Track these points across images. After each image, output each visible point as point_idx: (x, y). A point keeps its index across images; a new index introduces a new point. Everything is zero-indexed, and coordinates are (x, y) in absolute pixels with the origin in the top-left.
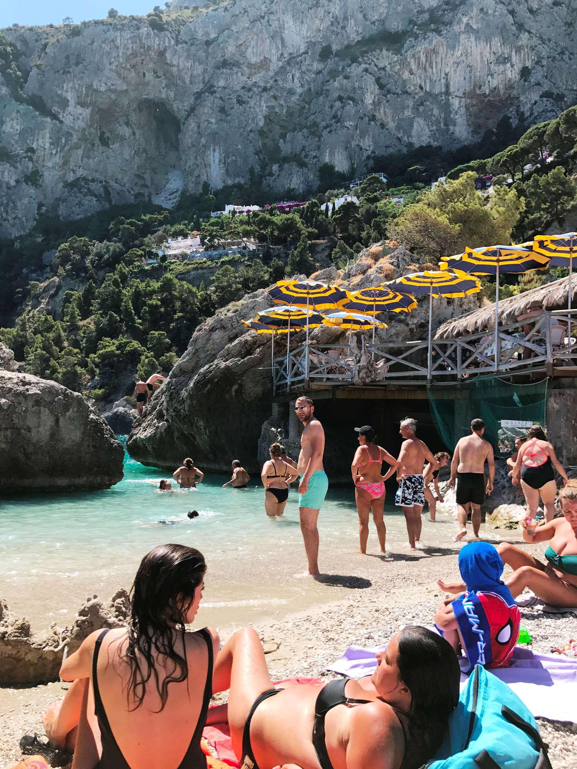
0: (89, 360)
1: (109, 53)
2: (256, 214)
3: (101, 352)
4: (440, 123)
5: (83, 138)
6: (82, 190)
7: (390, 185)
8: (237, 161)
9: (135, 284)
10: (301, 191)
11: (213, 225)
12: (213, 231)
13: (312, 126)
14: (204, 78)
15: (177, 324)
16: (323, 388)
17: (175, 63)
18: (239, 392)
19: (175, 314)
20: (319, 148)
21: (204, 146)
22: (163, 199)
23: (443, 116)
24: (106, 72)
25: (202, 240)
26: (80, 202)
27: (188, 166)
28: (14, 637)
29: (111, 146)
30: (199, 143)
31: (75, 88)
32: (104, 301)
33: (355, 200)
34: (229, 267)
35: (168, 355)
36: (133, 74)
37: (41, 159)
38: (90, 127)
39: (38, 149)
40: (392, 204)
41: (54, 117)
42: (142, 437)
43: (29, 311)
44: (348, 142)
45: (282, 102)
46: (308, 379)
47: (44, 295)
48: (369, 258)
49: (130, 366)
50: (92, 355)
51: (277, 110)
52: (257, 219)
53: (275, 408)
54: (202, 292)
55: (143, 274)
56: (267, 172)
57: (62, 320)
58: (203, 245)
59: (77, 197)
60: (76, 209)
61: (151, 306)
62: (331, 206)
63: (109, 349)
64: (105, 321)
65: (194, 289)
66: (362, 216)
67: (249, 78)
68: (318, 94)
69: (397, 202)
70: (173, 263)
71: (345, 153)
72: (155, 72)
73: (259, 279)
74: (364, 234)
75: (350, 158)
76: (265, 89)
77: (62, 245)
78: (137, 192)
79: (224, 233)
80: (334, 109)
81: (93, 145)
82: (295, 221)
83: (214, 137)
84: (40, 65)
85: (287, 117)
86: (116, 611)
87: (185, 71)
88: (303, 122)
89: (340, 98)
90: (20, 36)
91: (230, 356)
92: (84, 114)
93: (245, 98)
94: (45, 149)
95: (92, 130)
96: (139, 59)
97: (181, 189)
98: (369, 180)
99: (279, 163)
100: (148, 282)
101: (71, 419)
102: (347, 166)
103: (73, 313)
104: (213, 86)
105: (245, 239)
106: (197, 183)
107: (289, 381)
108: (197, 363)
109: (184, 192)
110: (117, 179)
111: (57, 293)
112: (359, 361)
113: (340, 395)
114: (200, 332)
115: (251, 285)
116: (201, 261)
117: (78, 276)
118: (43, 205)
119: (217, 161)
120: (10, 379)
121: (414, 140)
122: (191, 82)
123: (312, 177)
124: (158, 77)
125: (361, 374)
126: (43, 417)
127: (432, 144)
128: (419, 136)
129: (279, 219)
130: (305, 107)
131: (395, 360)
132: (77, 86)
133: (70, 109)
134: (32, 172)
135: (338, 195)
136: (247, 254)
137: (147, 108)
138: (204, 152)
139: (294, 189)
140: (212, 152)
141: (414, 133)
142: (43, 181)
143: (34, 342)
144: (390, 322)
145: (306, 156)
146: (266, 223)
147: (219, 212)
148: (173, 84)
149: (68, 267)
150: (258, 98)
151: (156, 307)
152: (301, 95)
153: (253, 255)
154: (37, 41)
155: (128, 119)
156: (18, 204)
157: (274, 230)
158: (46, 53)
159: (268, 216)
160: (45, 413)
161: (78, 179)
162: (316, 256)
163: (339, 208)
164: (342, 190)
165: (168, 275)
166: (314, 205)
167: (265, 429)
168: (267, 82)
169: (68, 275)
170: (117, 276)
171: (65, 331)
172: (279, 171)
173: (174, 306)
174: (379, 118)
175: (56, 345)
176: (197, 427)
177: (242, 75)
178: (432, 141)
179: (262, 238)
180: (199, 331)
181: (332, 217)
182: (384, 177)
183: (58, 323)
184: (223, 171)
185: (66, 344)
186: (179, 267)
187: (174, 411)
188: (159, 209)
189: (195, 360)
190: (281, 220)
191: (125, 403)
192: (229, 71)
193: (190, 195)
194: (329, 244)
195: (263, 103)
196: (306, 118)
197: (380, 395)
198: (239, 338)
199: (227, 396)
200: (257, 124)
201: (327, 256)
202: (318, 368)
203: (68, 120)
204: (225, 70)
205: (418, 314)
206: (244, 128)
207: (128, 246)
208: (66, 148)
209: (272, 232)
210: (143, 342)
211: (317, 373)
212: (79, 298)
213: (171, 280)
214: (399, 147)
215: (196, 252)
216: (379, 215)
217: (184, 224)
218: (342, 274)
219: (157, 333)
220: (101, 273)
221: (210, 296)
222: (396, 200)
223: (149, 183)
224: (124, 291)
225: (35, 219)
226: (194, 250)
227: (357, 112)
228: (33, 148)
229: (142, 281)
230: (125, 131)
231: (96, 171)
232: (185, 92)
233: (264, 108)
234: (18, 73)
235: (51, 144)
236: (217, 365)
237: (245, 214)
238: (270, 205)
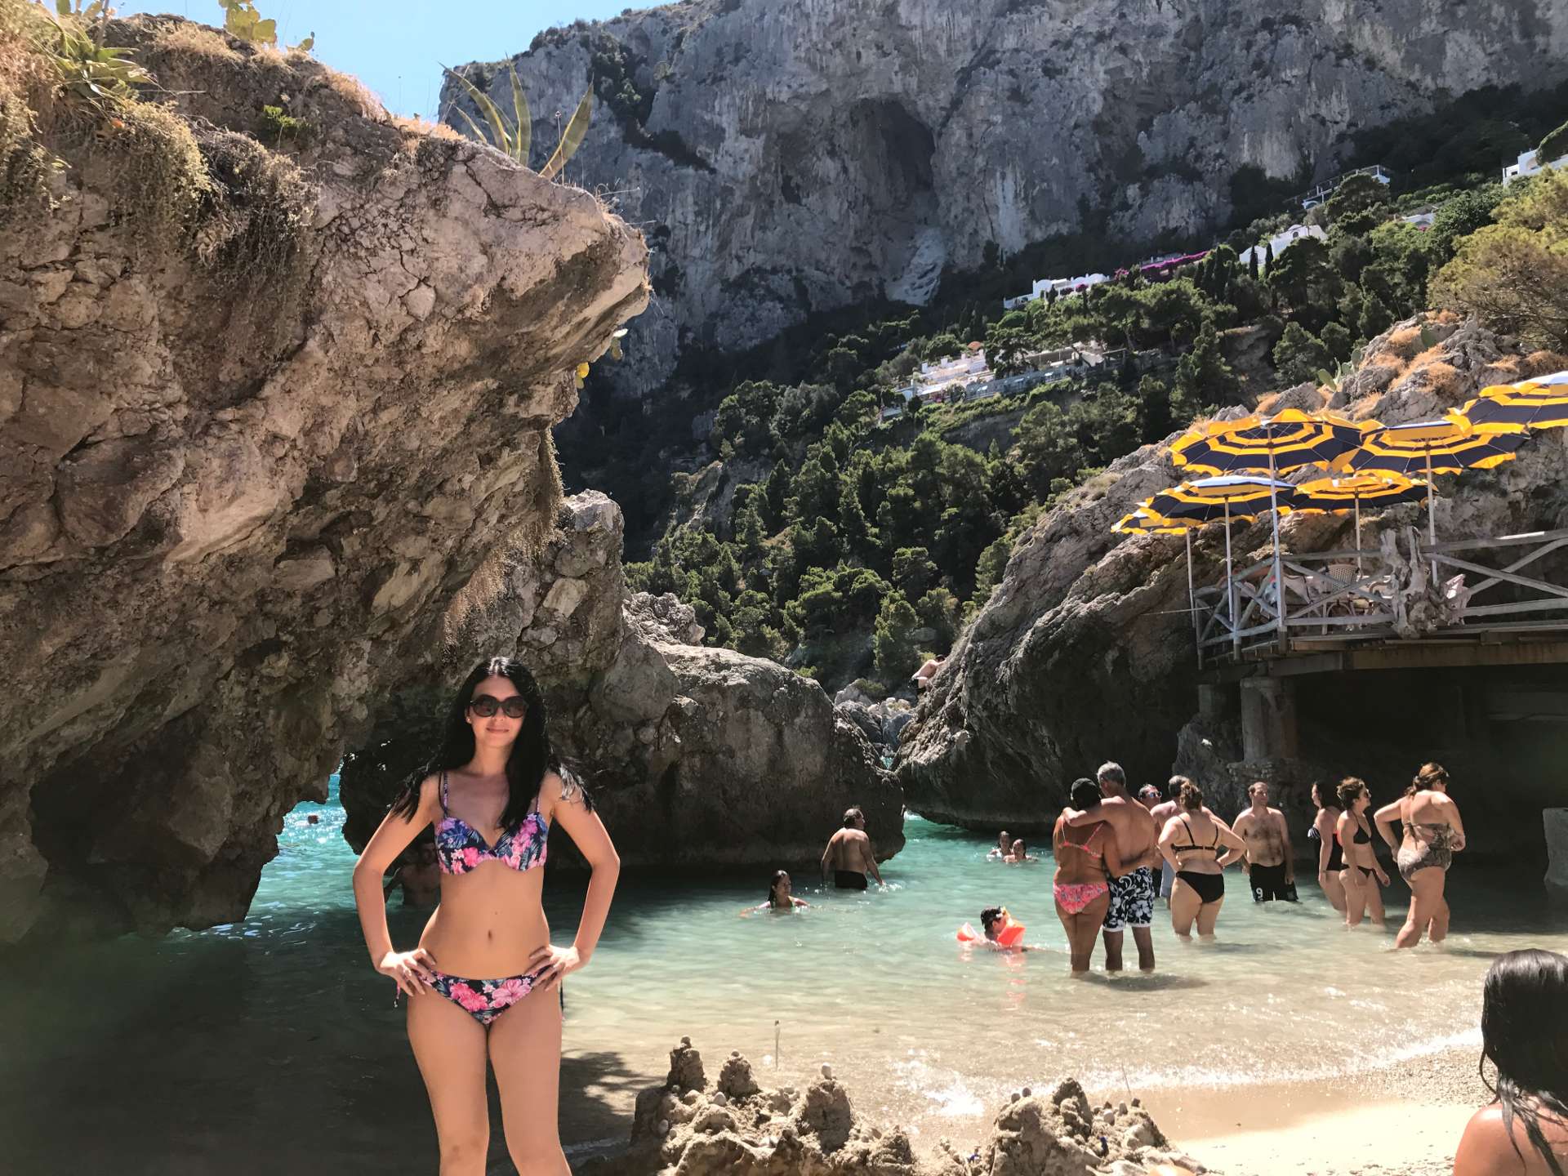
0: (785, 612)
1: (792, 29)
2: (1098, 291)
3: (806, 595)
4: (1510, 33)
5: (755, 195)
6: (756, 292)
7: (1396, 189)
8: (1050, 191)
9: (864, 460)
10: (1192, 230)
11: (1010, 324)
12: (1010, 336)
13: (1206, 93)
14: (974, 40)
15: (948, 531)
16: (1322, 648)
17: (916, 21)
18: (1122, 663)
19: (943, 510)
20: (1225, 135)
21: (984, 171)
22: (906, 287)
23: (1516, 17)
24: (791, 66)
25: (990, 357)
26: (753, 314)
27: (952, 215)
28: (885, 1161)
29: (804, 201)
30: (972, 168)
31: (734, 105)
32: (806, 497)
33: (1316, 232)
34: (1050, 404)
35: (934, 593)
36: (839, 59)
37: (680, 245)
38: (763, 170)
39: (674, 227)
40: (1408, 227)
41: (700, 163)
42: (921, 761)
43: (674, 529)
44: (1291, 113)
45: (1139, 57)
46: (1285, 630)
47: (698, 496)
48: (1391, 356)
49: (861, 620)
50: (790, 603)
51: (1129, 74)
52: (1102, 300)
53: (1206, 696)
54: (996, 462)
55: (877, 440)
56: (1116, 203)
57: (733, 541)
58: (992, 368)
59: (747, 307)
60: (748, 330)
61: (896, 500)
62: (1261, 252)
63: (820, 590)
64: (809, 535)
65: (979, 458)
66: (1337, 264)
67: (1065, 22)
68: (1217, 25)
69: (1419, 223)
70: (934, 411)
71: (1287, 138)
72: (879, 47)
73: (1115, 422)
74: (1344, 303)
75: (1299, 145)
76: (1101, 37)
77: (725, 400)
78: (855, 280)
79: (1033, 339)
80: (1254, 48)
81: (771, 204)
82: (1185, 293)
83: (1001, 153)
84: (673, 75)
85: (1150, 84)
86: (1066, 1123)
87: (936, 32)
88: (1188, 88)
89: (1267, 24)
90: (636, 29)
91: (1097, 589)
92: (753, 150)
93: (1060, 63)
94: (686, 225)
95: (768, 176)
96: (847, 29)
97: (941, 263)
98: (1346, 184)
99: (1139, 180)
100: (888, 452)
101: (805, 731)
102: (1294, 164)
103: (752, 525)
104: (994, 52)
105: (1078, 345)
106: (973, 247)
107: (1235, 635)
108: (1024, 609)
109: (947, 268)
110: (818, 261)
111: (720, 490)
112: (1406, 585)
113: (1363, 661)
114: (1027, 546)
115: (1096, 438)
116: (990, 400)
117: (757, 455)
118: (689, 329)
119: (1010, 196)
120: (693, 659)
121: (1449, 82)
122: (949, 53)
123: (1214, 198)
124: (885, 55)
125: (1413, 614)
126: (756, 730)
127: (1495, 82)
128: (1462, 72)
129: (1148, 294)
130: (1188, 57)
131: (1495, 577)
132: (738, 101)
133: (728, 144)
134: (667, 272)
135: (1276, 227)
136: (1083, 374)
137: (867, 116)
138: (984, 182)
139: (1176, 229)
140: (999, 182)
141: (1447, 67)
142: (686, 285)
143: (685, 585)
144: (1460, 491)
145: (1199, 157)
146: (1122, 306)
147: (1020, 298)
148: (916, 63)
149: (739, 440)
150: (1087, 56)
151: (907, 500)
152: (1177, 35)
153: (1098, 374)
154: (665, 32)
155: (833, 145)
156: (646, 333)
157: (1139, 317)
158: (682, 52)
159: (1125, 292)
160: (758, 718)
161: (748, 271)
162: (1236, 362)
163: (1282, 255)
164: (1285, 217)
165: (926, 435)
166: (1222, 255)
167: (1187, 741)
168: (1103, 22)
169: (738, 455)
170: (828, 448)
171: (739, 560)
172: (1143, 197)
173: (939, 495)
174: (1361, 49)
175: (725, 588)
176: (1034, 739)
177: (1051, 18)
178: (1494, 75)
179: (1114, 339)
180: (1024, 542)
181: (1267, 275)
182: (1383, 174)
183: (726, 547)
184: (1023, 215)
185: (742, 584)
186: (947, 417)
187: (985, 708)
188: (902, 309)
189: (1021, 601)
190: (1154, 296)
191: (856, 692)
192: (1023, 16)
193: (961, 272)
194: (1264, 333)
195: (1097, 66)
196: (1193, 80)
197: (1463, 659)
198: (1113, 552)
199: (1095, 674)
200: (1088, 110)
201: (1261, 359)
202: (1307, 605)
203: (724, 165)
204: (1015, 17)
205: (1528, 466)
206: (1062, 123)
207: (845, 389)
208: (724, 217)
209: (1136, 323)
210: (884, 572)
211: (1306, 616)
212: (761, 496)
213: (931, 444)
214: (1413, 102)
215: (979, 383)
216: (1377, 256)
217: (953, 331)
218: (1330, 397)
219: (909, 552)
220: (798, 446)
221: (1011, 468)
222: (1417, 218)
223: (877, 259)
224: (842, 476)
225: (676, 357)
226: (975, 379)
227: (1309, 44)
228: (666, 227)
229: (876, 453)
230: (827, 167)
231: (779, 252)
232: (938, 74)
233: (1102, 75)
234: (637, 97)
235: (697, 214)
236: (1069, 611)
237: (1074, 294)
238: (1127, 267)
